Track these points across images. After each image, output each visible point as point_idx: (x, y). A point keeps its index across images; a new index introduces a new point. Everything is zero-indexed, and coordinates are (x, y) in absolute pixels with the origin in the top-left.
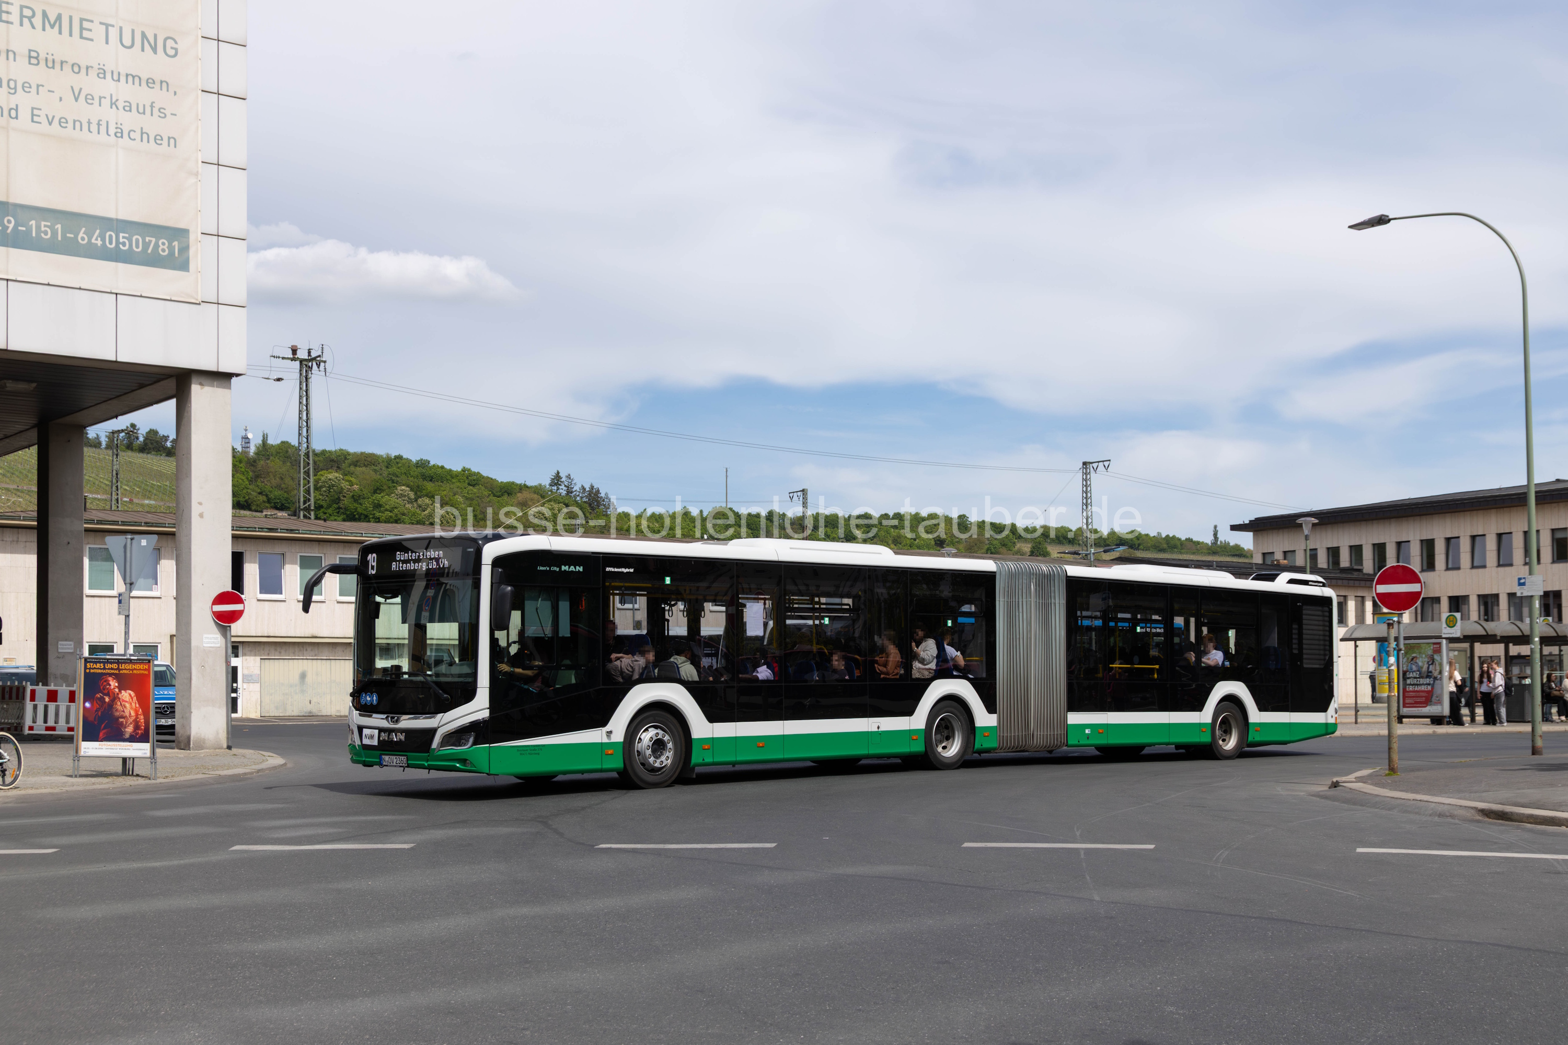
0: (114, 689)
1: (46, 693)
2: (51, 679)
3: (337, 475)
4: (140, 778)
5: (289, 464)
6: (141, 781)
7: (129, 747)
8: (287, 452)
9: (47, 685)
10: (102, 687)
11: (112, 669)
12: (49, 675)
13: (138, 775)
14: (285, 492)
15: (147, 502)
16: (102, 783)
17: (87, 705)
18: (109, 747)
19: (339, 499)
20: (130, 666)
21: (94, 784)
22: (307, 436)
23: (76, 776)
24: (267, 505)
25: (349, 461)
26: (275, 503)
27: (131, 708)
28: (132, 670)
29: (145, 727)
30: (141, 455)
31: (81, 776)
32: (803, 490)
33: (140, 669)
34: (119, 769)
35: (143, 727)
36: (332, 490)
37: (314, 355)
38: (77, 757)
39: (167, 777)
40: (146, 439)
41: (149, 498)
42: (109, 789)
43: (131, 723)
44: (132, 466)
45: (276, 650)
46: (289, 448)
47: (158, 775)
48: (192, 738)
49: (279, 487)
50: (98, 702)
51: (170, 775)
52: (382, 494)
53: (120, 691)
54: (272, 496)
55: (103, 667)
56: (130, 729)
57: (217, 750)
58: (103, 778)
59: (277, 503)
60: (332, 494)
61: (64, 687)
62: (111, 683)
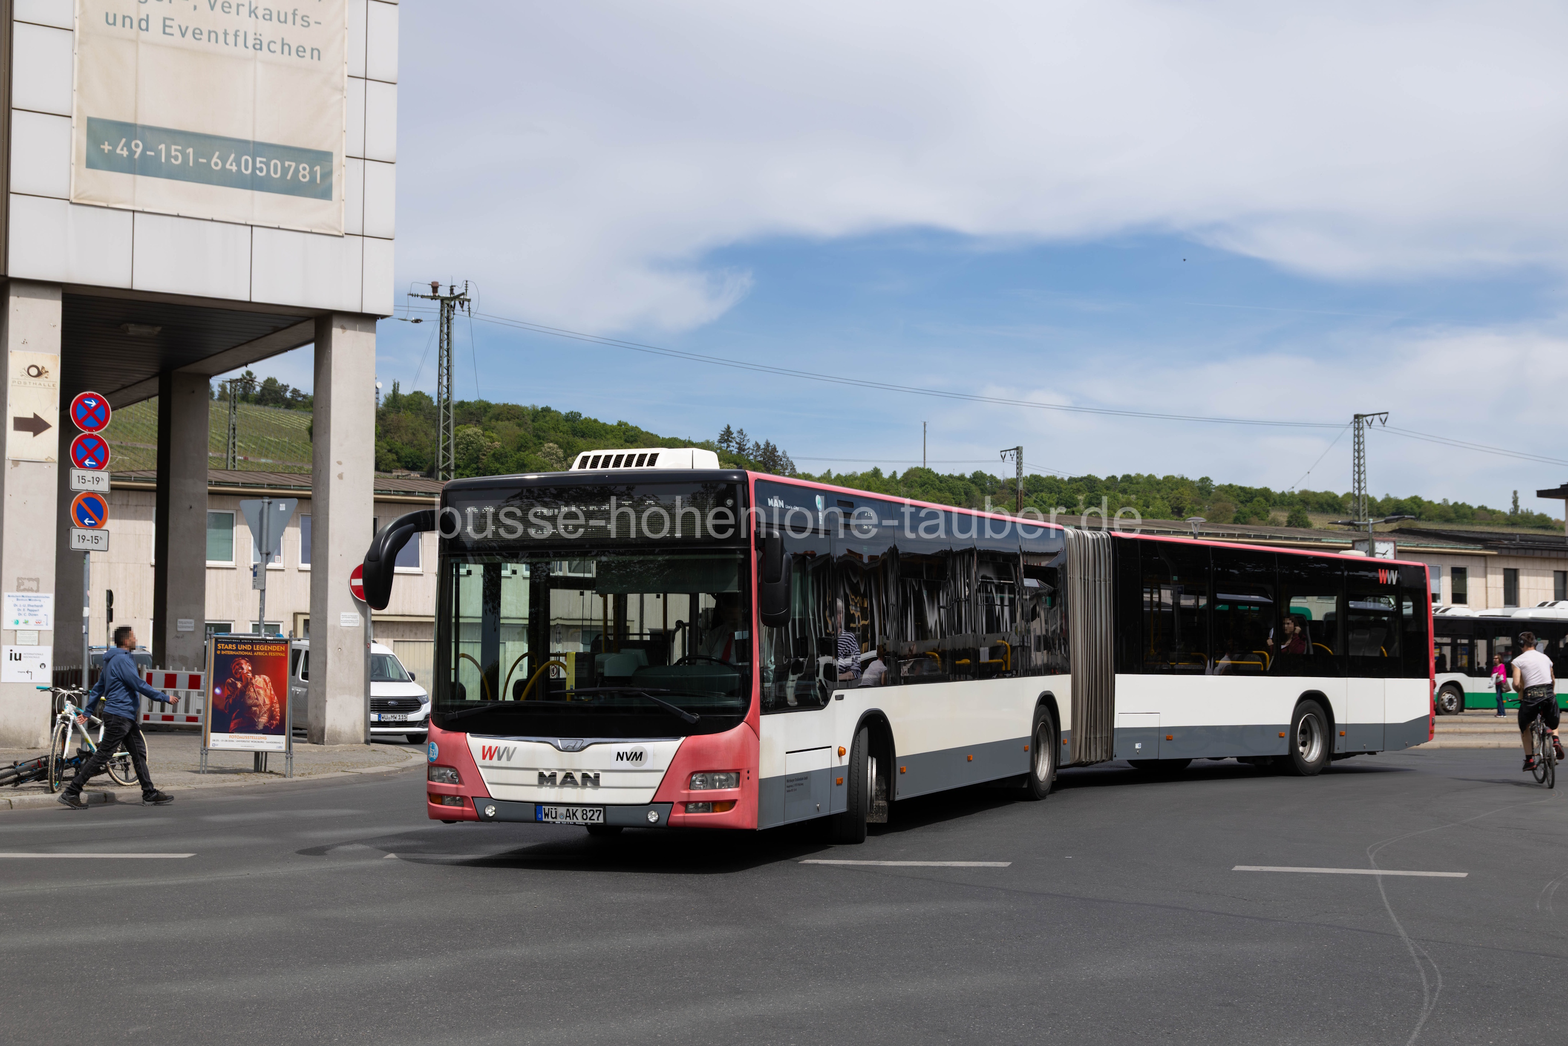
0: (248, 673)
1: (163, 678)
2: (169, 661)
3: (476, 429)
4: (273, 775)
5: (422, 417)
6: (275, 779)
7: (262, 740)
8: (420, 403)
9: (164, 669)
10: (233, 672)
11: (245, 650)
12: (167, 657)
13: (271, 772)
14: (418, 449)
15: (263, 460)
16: (233, 781)
17: (218, 691)
18: (241, 739)
19: (478, 456)
20: (265, 648)
21: (224, 781)
22: (448, 385)
23: (203, 772)
24: (397, 464)
25: (490, 415)
26: (406, 462)
27: (266, 695)
28: (268, 652)
29: (280, 717)
30: (258, 407)
31: (209, 772)
32: (1018, 450)
33: (276, 651)
34: (251, 765)
35: (278, 717)
36: (470, 448)
37: (457, 292)
38: (205, 750)
39: (303, 774)
40: (264, 388)
41: (266, 457)
42: (241, 787)
43: (265, 713)
44: (248, 419)
45: (411, 631)
46: (423, 399)
47: (294, 772)
48: (326, 731)
49: (410, 443)
50: (230, 688)
51: (306, 772)
52: (527, 452)
53: (254, 676)
54: (403, 454)
55: (235, 648)
56: (263, 720)
57: (354, 745)
58: (233, 775)
59: (409, 462)
60: (470, 452)
61: (184, 671)
62: (245, 666)
